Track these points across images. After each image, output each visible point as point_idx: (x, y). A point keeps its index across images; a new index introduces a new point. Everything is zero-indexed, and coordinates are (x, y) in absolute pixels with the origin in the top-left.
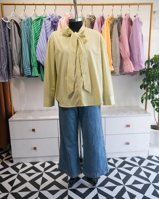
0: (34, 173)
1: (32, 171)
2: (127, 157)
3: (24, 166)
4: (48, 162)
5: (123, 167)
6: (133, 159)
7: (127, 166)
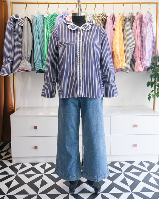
0: (34, 175)
1: (31, 172)
2: (134, 162)
3: (23, 166)
4: (50, 163)
5: (131, 172)
6: (141, 164)
7: (134, 170)
